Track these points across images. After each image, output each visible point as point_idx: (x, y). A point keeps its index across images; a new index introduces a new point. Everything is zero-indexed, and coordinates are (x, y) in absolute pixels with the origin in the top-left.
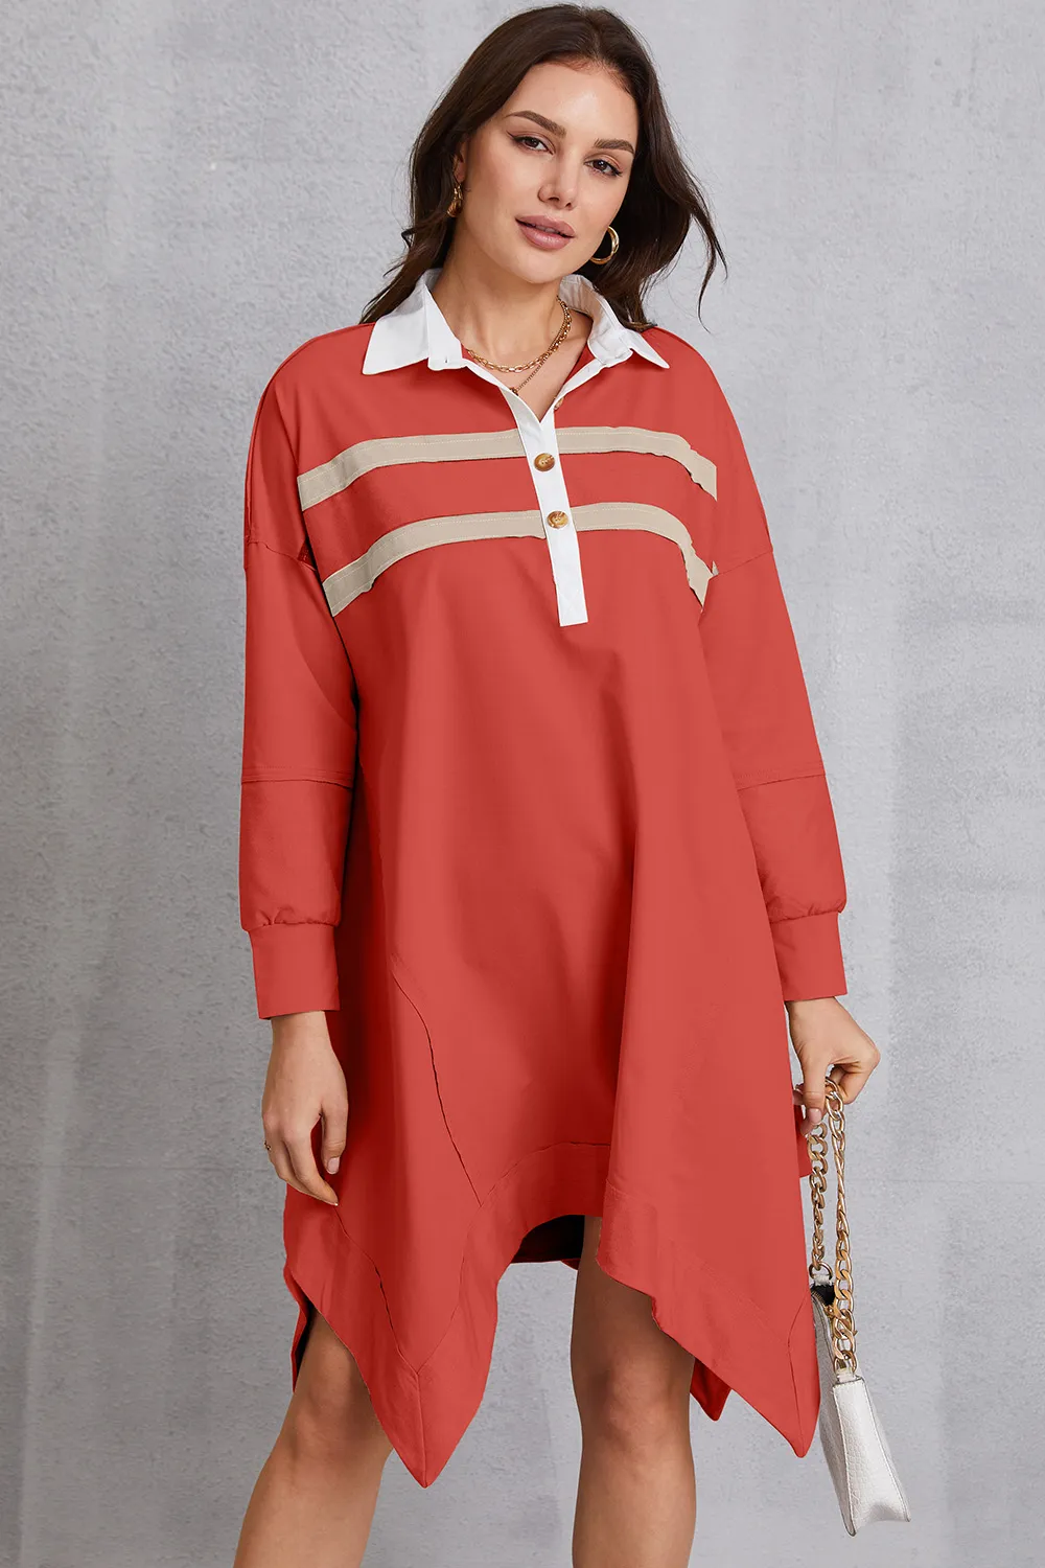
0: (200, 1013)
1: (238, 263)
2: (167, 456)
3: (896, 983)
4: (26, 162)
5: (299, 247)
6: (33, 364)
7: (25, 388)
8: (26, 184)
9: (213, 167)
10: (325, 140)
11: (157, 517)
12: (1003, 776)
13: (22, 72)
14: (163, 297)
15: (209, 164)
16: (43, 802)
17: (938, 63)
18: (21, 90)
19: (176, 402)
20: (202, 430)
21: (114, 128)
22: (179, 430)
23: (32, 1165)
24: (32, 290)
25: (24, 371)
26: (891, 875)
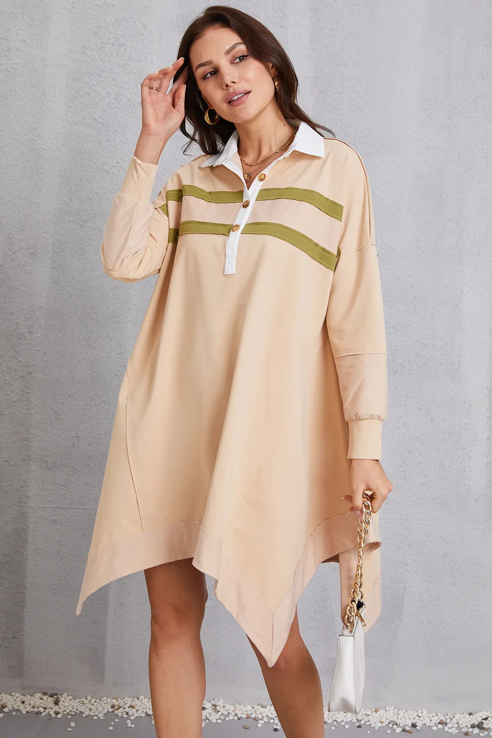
3: (490, 435)
4: (115, 76)
6: (116, 163)
7: (113, 173)
8: (114, 85)
13: (113, 37)
18: (113, 45)
24: (117, 131)
25: (112, 166)
26: (488, 388)
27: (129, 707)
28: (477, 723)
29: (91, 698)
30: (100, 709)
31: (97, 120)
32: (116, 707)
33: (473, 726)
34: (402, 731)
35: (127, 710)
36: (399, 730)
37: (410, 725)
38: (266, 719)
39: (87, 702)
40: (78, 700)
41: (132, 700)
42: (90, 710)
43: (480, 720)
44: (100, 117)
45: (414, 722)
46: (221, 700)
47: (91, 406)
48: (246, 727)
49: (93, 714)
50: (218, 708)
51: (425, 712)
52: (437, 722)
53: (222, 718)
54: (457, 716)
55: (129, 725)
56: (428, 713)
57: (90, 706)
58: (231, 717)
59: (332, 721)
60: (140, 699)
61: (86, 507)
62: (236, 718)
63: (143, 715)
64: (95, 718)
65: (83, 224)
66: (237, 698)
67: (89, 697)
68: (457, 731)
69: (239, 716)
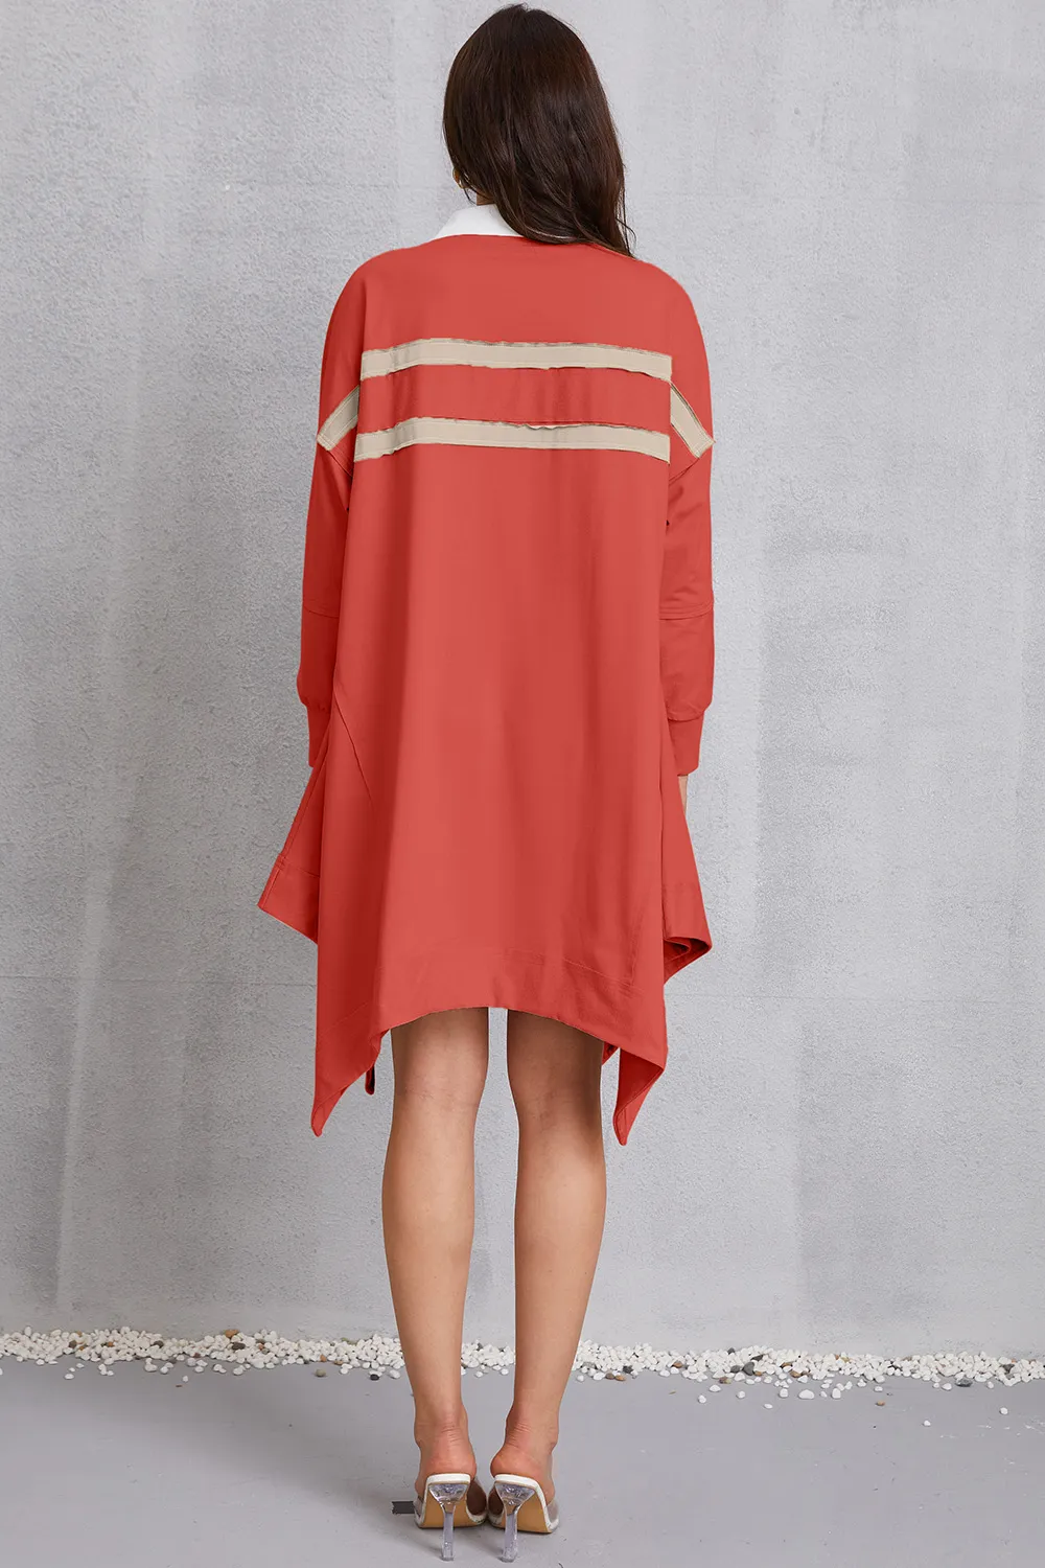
0: (208, 857)
1: (245, 263)
2: (188, 414)
3: (762, 838)
4: (80, 183)
5: (294, 251)
6: (82, 341)
7: (76, 360)
8: (80, 200)
9: (227, 188)
10: (316, 168)
11: (180, 463)
12: (847, 674)
13: (78, 113)
14: (186, 289)
15: (223, 185)
16: (85, 687)
17: (797, 112)
18: (78, 127)
19: (195, 371)
20: (216, 394)
21: (149, 156)
22: (197, 394)
23: (71, 979)
24: (84, 283)
25: (76, 346)
26: (758, 752)
27: (102, 1345)
28: (743, 1365)
29: (32, 1333)
30: (48, 1350)
31: (48, 264)
32: (78, 1346)
33: (735, 1370)
34: (606, 1377)
35: (99, 1349)
36: (599, 1376)
37: (620, 1369)
38: (355, 1362)
39: (23, 1338)
40: (7, 1336)
41: (108, 1334)
42: (31, 1349)
43: (747, 1359)
44: (53, 259)
45: (628, 1365)
46: (273, 1333)
47: (34, 786)
48: (320, 1373)
49: (36, 1358)
50: (267, 1345)
51: (648, 1349)
52: (670, 1365)
53: (276, 1360)
54: (706, 1355)
55: (104, 1372)
56: (653, 1350)
57: (29, 1344)
58: (291, 1360)
59: (477, 1364)
60: (122, 1333)
61: (24, 975)
62: (301, 1361)
63: (130, 1358)
64: (41, 1362)
65: (19, 451)
66: (302, 1328)
67: (28, 1331)
68: (706, 1377)
69: (307, 1357)
